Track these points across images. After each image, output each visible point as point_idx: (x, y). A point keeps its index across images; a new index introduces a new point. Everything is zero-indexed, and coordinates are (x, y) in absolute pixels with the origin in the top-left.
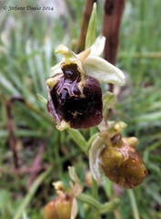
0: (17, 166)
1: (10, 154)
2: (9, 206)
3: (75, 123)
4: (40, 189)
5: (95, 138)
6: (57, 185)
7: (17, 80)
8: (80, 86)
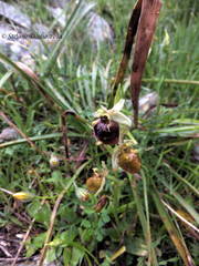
0: (68, 157)
1: (63, 147)
2: (61, 181)
3: (105, 142)
4: (82, 173)
5: (116, 149)
6: (95, 169)
7: (69, 96)
8: (109, 126)
